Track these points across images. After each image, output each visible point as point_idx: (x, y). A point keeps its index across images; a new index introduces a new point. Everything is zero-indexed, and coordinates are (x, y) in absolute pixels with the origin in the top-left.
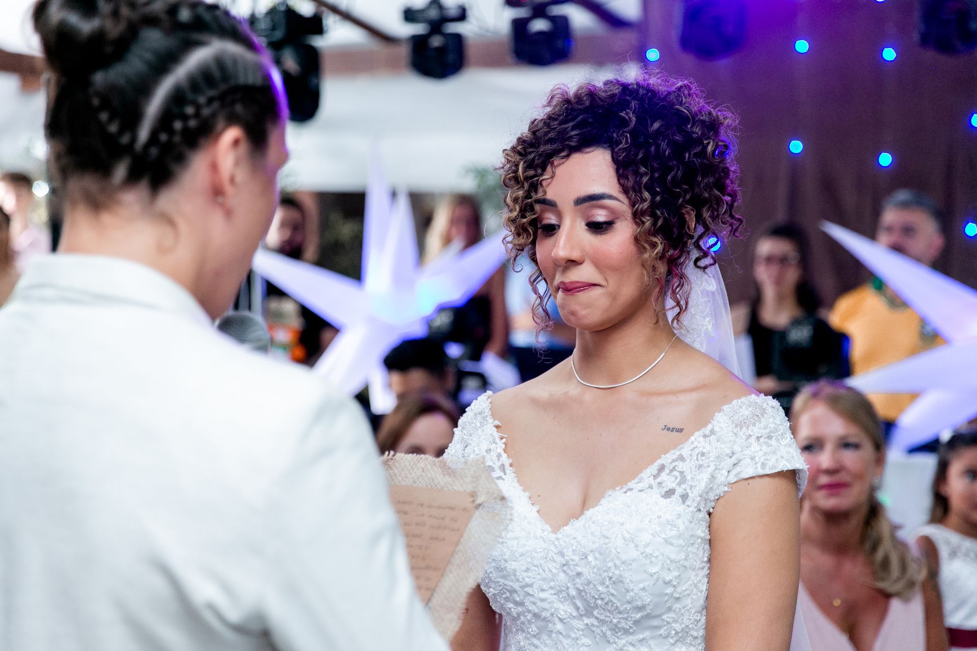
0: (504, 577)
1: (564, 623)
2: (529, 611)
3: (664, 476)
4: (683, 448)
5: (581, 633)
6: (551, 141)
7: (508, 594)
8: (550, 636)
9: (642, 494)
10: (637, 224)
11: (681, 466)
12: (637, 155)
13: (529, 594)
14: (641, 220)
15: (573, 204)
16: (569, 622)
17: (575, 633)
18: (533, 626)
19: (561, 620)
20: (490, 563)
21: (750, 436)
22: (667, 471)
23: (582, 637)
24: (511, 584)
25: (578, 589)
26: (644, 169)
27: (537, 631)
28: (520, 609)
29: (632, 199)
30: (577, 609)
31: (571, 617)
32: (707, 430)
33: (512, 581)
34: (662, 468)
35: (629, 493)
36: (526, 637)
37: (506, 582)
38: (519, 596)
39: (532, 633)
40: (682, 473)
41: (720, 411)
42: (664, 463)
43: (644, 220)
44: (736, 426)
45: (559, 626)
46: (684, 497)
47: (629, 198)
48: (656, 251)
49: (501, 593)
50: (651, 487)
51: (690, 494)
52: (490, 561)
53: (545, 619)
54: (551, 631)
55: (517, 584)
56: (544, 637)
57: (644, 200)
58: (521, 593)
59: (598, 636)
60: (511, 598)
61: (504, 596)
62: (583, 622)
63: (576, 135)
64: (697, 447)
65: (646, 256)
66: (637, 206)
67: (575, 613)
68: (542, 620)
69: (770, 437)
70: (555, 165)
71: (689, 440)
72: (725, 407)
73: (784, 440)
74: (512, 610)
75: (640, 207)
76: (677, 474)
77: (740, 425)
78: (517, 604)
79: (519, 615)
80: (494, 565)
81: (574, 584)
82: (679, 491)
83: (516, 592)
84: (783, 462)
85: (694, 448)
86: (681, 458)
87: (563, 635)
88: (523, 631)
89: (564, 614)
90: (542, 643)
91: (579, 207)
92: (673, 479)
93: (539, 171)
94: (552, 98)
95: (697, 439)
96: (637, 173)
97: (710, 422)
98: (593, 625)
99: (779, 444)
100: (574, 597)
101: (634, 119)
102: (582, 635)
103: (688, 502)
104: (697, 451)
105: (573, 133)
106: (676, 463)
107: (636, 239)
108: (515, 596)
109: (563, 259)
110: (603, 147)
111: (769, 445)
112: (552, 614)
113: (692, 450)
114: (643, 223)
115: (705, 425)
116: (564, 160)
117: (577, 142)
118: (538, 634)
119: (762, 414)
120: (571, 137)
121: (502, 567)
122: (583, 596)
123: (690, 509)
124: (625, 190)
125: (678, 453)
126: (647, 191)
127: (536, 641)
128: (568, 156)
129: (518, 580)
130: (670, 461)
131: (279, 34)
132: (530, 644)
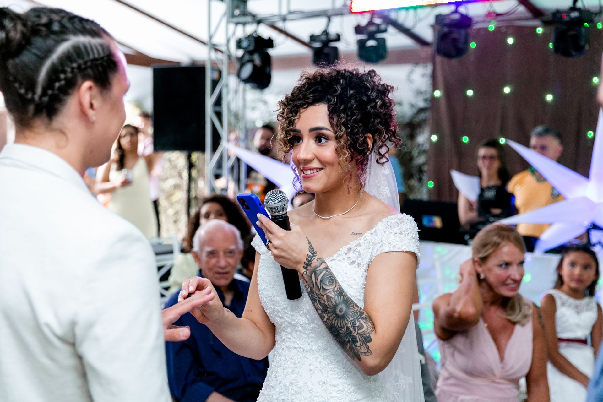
0: (274, 305)
1: (303, 327)
2: (286, 321)
3: (350, 254)
4: (360, 239)
5: (310, 331)
6: (300, 99)
7: (276, 313)
8: (296, 333)
9: (340, 262)
10: (338, 143)
11: (359, 248)
12: (340, 107)
13: (286, 313)
14: (339, 141)
15: (308, 131)
16: (304, 326)
17: (308, 331)
18: (288, 328)
19: (301, 325)
20: (267, 298)
21: (392, 233)
22: (352, 251)
23: (311, 333)
24: (277, 308)
25: (307, 309)
26: (343, 115)
27: (291, 331)
28: (282, 320)
29: (335, 130)
30: (308, 319)
31: (305, 323)
32: (373, 231)
33: (277, 306)
34: (350, 249)
35: (333, 261)
36: (285, 334)
37: (275, 307)
38: (281, 314)
39: (288, 332)
40: (359, 252)
41: (381, 221)
42: (351, 247)
43: (340, 141)
44: (386, 228)
45: (300, 328)
46: (359, 265)
47: (334, 130)
48: (345, 157)
49: (273, 313)
50: (344, 259)
51: (362, 263)
52: (267, 297)
53: (294, 325)
54: (297, 331)
55: (280, 308)
56: (294, 334)
57: (341, 131)
58: (282, 312)
59: (318, 333)
60: (277, 315)
61: (274, 314)
62: (311, 326)
63: (311, 97)
64: (367, 239)
65: (341, 159)
66: (337, 134)
67: (307, 322)
68: (293, 326)
69: (401, 234)
70: (301, 112)
71: (364, 235)
72: (384, 220)
73: (408, 236)
74: (278, 321)
75: (339, 134)
76: (357, 253)
77: (388, 228)
78: (281, 318)
79: (282, 323)
80: (269, 299)
81: (306, 307)
82: (357, 262)
83: (279, 312)
84: (405, 247)
85: (366, 240)
86: (359, 245)
87: (302, 333)
88: (284, 331)
89: (302, 322)
90: (292, 337)
91: (311, 133)
92: (355, 256)
93: (294, 114)
94: (302, 77)
95: (368, 234)
96: (339, 116)
97: (375, 227)
98: (315, 327)
99: (405, 238)
100: (306, 314)
101: (340, 89)
102: (311, 332)
103: (360, 267)
104: (367, 241)
105: (310, 96)
106: (357, 247)
107: (336, 150)
108: (279, 313)
109: (302, 159)
110: (325, 103)
111: (399, 237)
112: (297, 322)
113: (365, 241)
114: (340, 142)
115: (372, 229)
116: (305, 109)
117: (311, 100)
118: (291, 332)
119: (401, 223)
120: (309, 98)
121: (272, 300)
122: (310, 313)
123: (362, 270)
124: (332, 126)
125: (358, 242)
126: (343, 126)
127: (289, 336)
128: (307, 107)
129: (280, 306)
130: (354, 246)
131: (252, 48)
132: (287, 338)
